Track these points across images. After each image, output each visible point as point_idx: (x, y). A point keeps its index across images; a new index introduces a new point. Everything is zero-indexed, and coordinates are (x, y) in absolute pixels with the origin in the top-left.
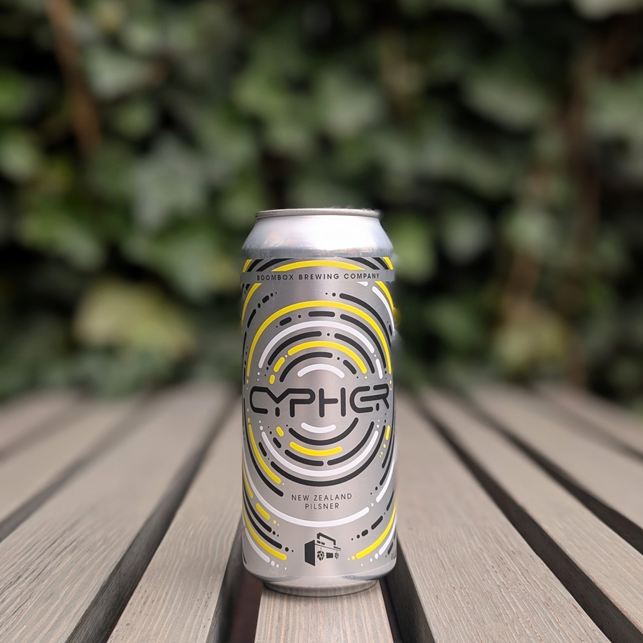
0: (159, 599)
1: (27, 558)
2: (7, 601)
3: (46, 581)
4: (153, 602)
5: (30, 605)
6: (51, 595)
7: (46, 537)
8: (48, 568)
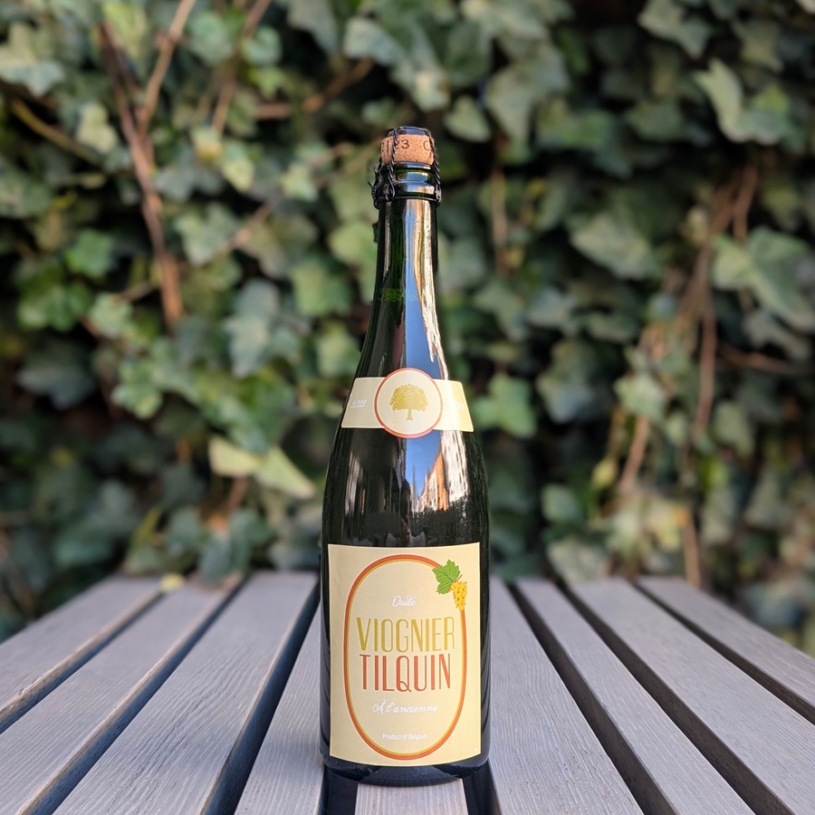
0: (270, 789)
1: (145, 753)
2: (138, 789)
3: (168, 773)
4: (265, 791)
5: (158, 793)
6: (175, 784)
7: (158, 734)
8: (167, 762)
